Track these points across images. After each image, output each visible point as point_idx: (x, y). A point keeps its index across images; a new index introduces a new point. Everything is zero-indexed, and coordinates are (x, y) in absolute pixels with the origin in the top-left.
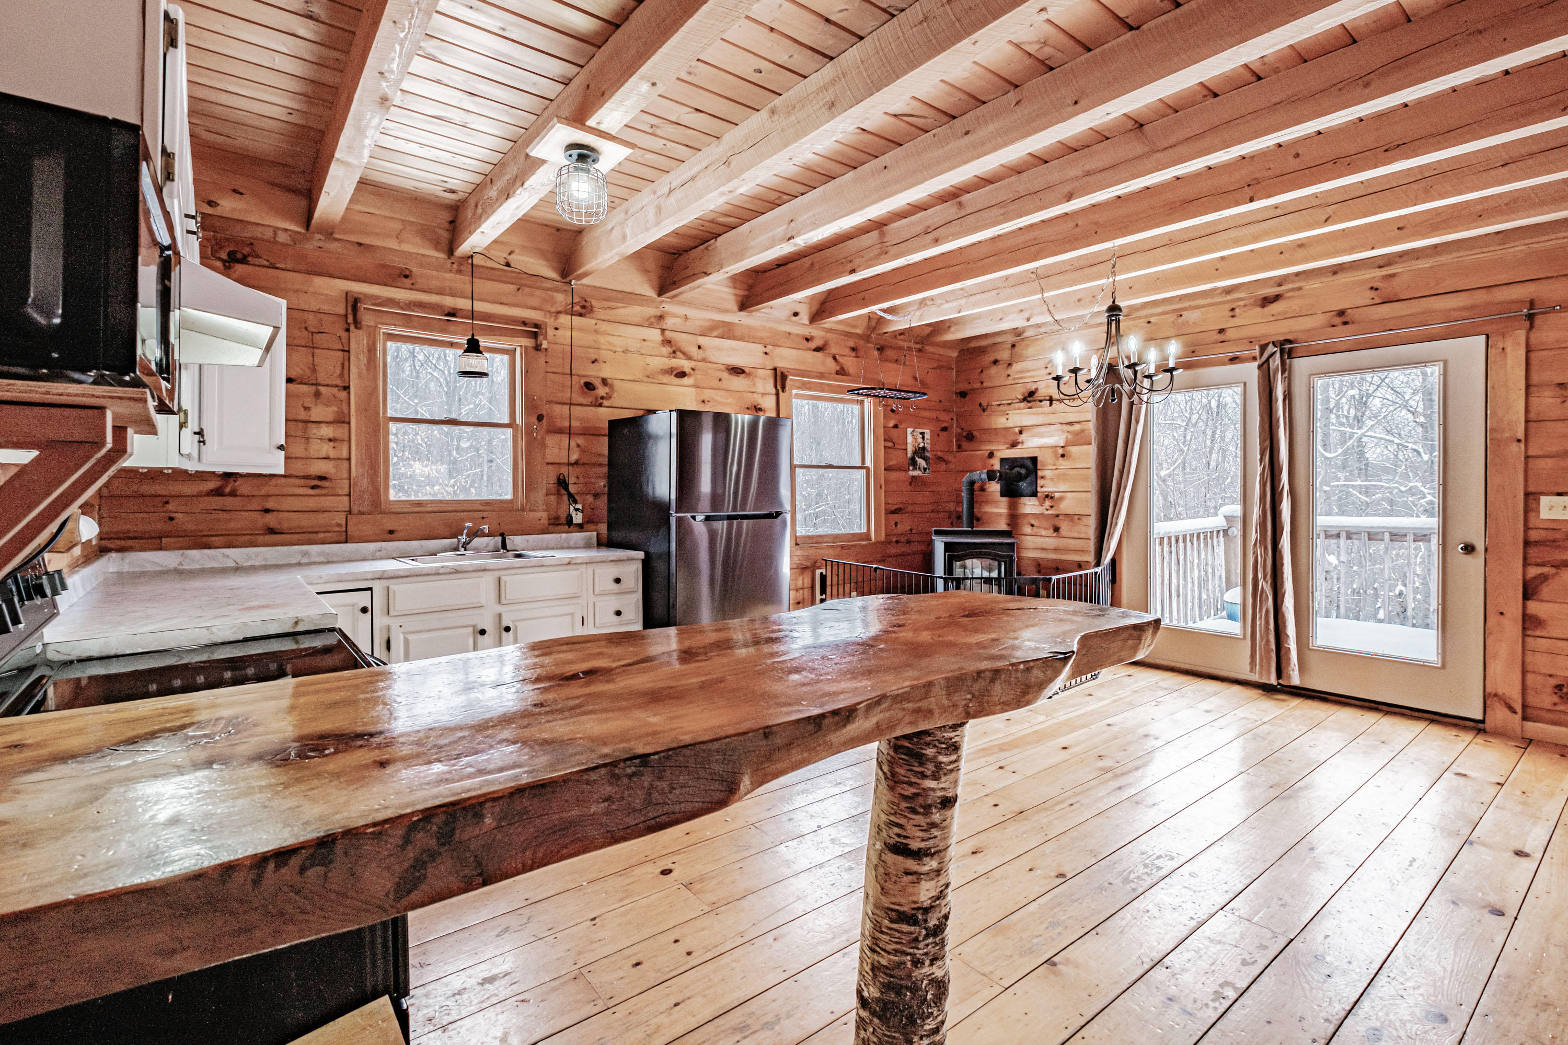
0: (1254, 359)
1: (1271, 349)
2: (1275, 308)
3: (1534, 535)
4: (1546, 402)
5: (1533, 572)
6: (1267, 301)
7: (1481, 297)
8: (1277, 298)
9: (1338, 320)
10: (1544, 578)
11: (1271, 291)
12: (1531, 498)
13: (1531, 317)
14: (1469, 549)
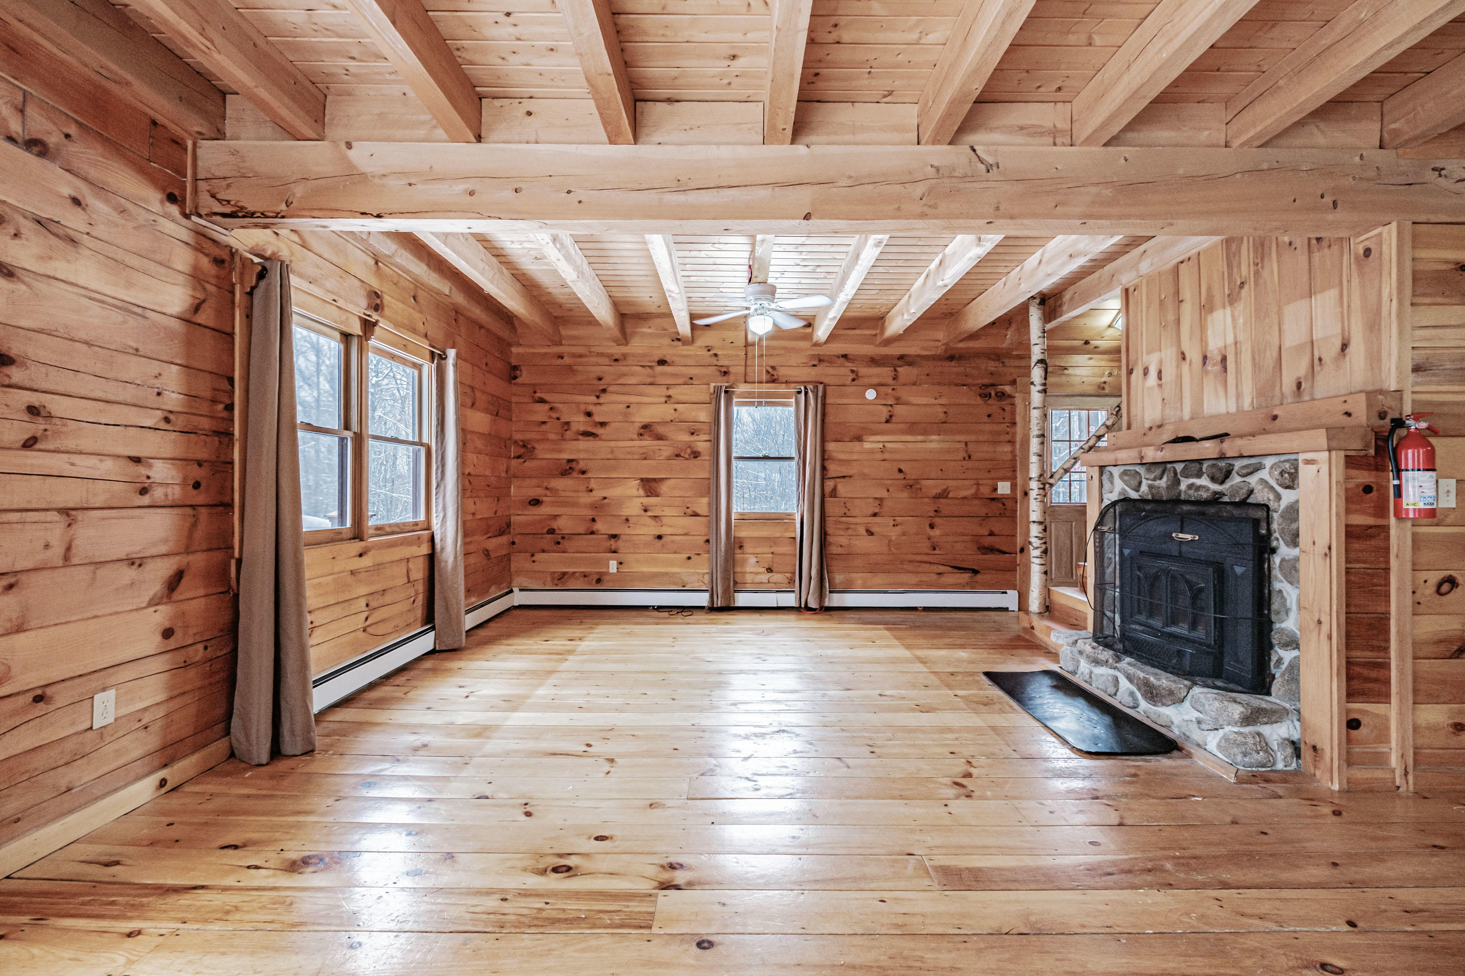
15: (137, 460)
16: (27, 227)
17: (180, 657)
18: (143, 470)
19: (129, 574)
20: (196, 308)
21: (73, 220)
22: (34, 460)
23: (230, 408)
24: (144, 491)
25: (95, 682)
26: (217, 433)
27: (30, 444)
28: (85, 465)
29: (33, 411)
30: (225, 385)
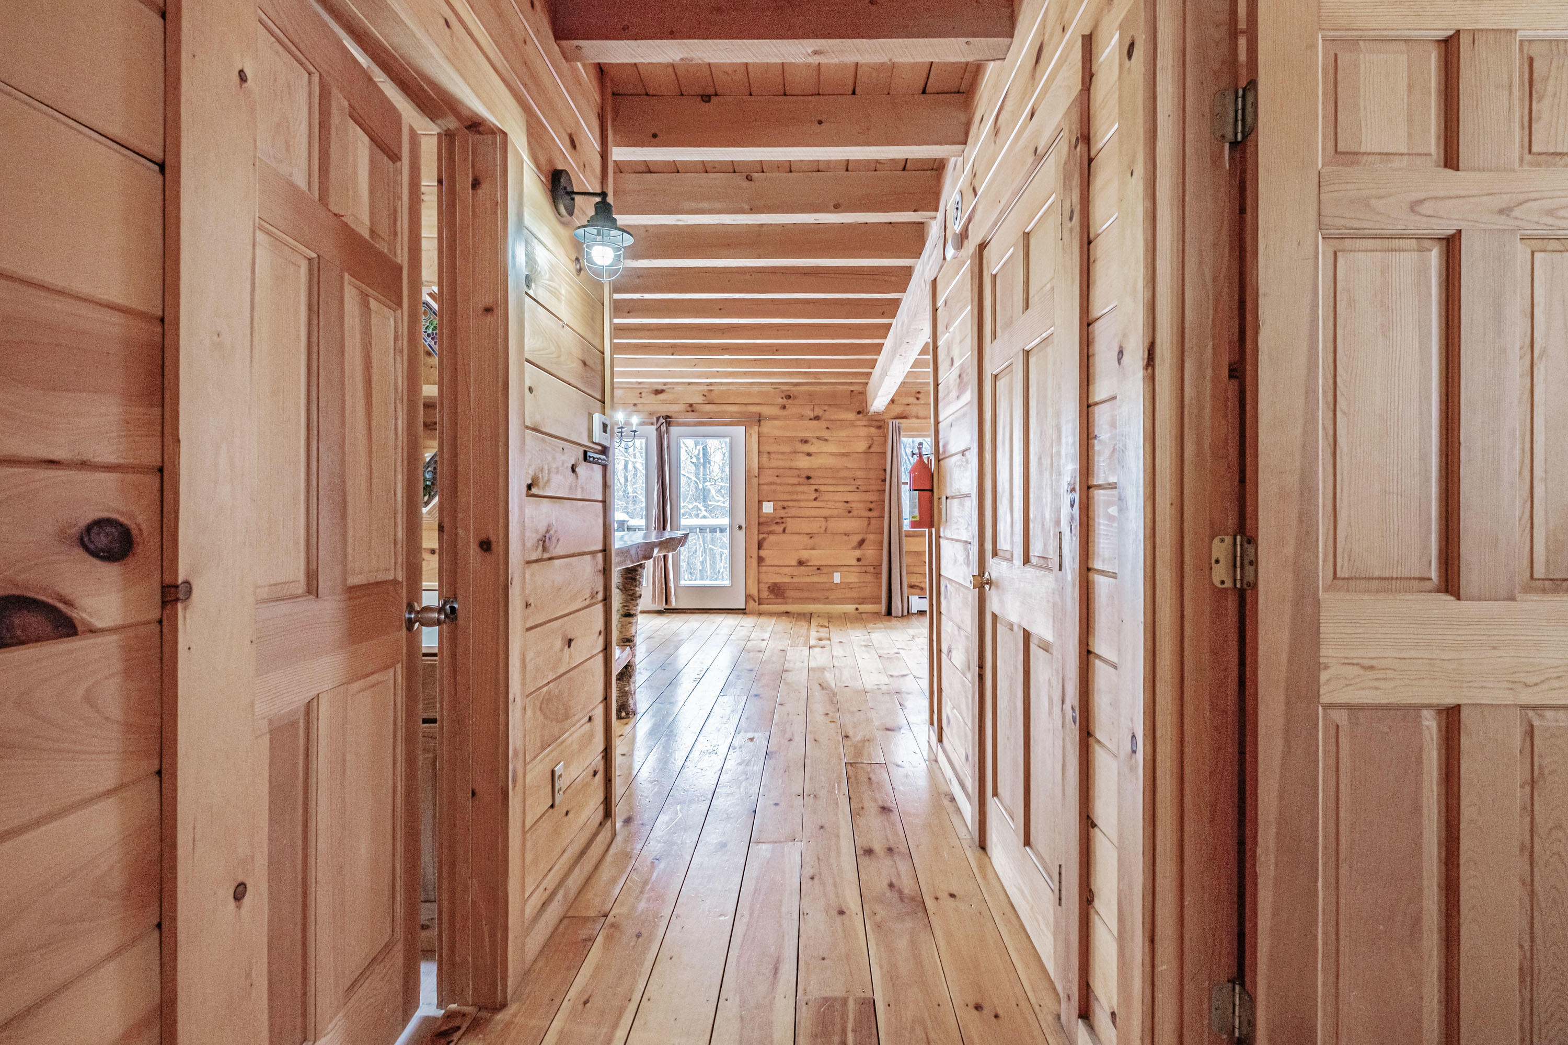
0: (652, 424)
1: (662, 420)
2: (661, 396)
3: (762, 520)
4: (765, 459)
5: (761, 536)
6: (658, 392)
7: (743, 408)
8: (662, 391)
9: (689, 409)
10: (764, 539)
11: (660, 387)
12: (760, 502)
13: (759, 421)
14: (740, 527)
15: (847, 502)
16: (815, 440)
17: (864, 569)
18: (848, 505)
19: (846, 538)
20: (870, 447)
21: (826, 434)
22: (816, 504)
23: (884, 480)
24: (850, 512)
25: (835, 569)
26: (879, 491)
27: (815, 499)
28: (830, 505)
29: (816, 490)
30: (882, 472)
